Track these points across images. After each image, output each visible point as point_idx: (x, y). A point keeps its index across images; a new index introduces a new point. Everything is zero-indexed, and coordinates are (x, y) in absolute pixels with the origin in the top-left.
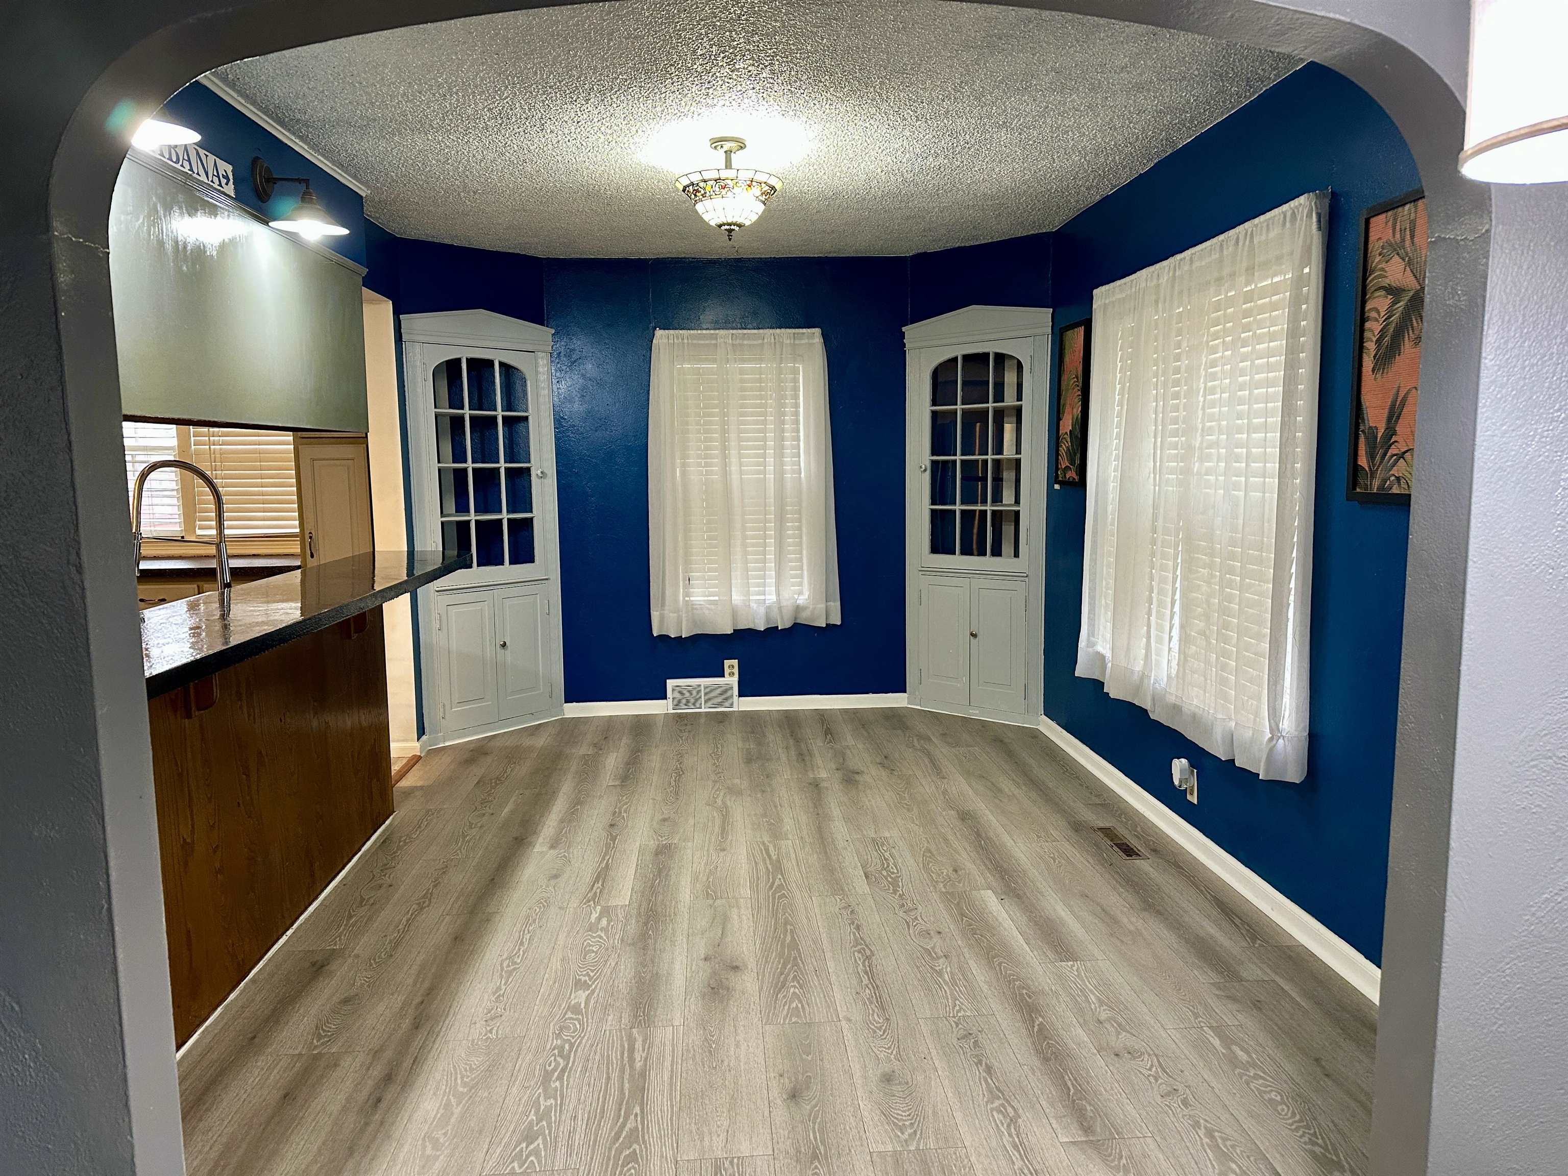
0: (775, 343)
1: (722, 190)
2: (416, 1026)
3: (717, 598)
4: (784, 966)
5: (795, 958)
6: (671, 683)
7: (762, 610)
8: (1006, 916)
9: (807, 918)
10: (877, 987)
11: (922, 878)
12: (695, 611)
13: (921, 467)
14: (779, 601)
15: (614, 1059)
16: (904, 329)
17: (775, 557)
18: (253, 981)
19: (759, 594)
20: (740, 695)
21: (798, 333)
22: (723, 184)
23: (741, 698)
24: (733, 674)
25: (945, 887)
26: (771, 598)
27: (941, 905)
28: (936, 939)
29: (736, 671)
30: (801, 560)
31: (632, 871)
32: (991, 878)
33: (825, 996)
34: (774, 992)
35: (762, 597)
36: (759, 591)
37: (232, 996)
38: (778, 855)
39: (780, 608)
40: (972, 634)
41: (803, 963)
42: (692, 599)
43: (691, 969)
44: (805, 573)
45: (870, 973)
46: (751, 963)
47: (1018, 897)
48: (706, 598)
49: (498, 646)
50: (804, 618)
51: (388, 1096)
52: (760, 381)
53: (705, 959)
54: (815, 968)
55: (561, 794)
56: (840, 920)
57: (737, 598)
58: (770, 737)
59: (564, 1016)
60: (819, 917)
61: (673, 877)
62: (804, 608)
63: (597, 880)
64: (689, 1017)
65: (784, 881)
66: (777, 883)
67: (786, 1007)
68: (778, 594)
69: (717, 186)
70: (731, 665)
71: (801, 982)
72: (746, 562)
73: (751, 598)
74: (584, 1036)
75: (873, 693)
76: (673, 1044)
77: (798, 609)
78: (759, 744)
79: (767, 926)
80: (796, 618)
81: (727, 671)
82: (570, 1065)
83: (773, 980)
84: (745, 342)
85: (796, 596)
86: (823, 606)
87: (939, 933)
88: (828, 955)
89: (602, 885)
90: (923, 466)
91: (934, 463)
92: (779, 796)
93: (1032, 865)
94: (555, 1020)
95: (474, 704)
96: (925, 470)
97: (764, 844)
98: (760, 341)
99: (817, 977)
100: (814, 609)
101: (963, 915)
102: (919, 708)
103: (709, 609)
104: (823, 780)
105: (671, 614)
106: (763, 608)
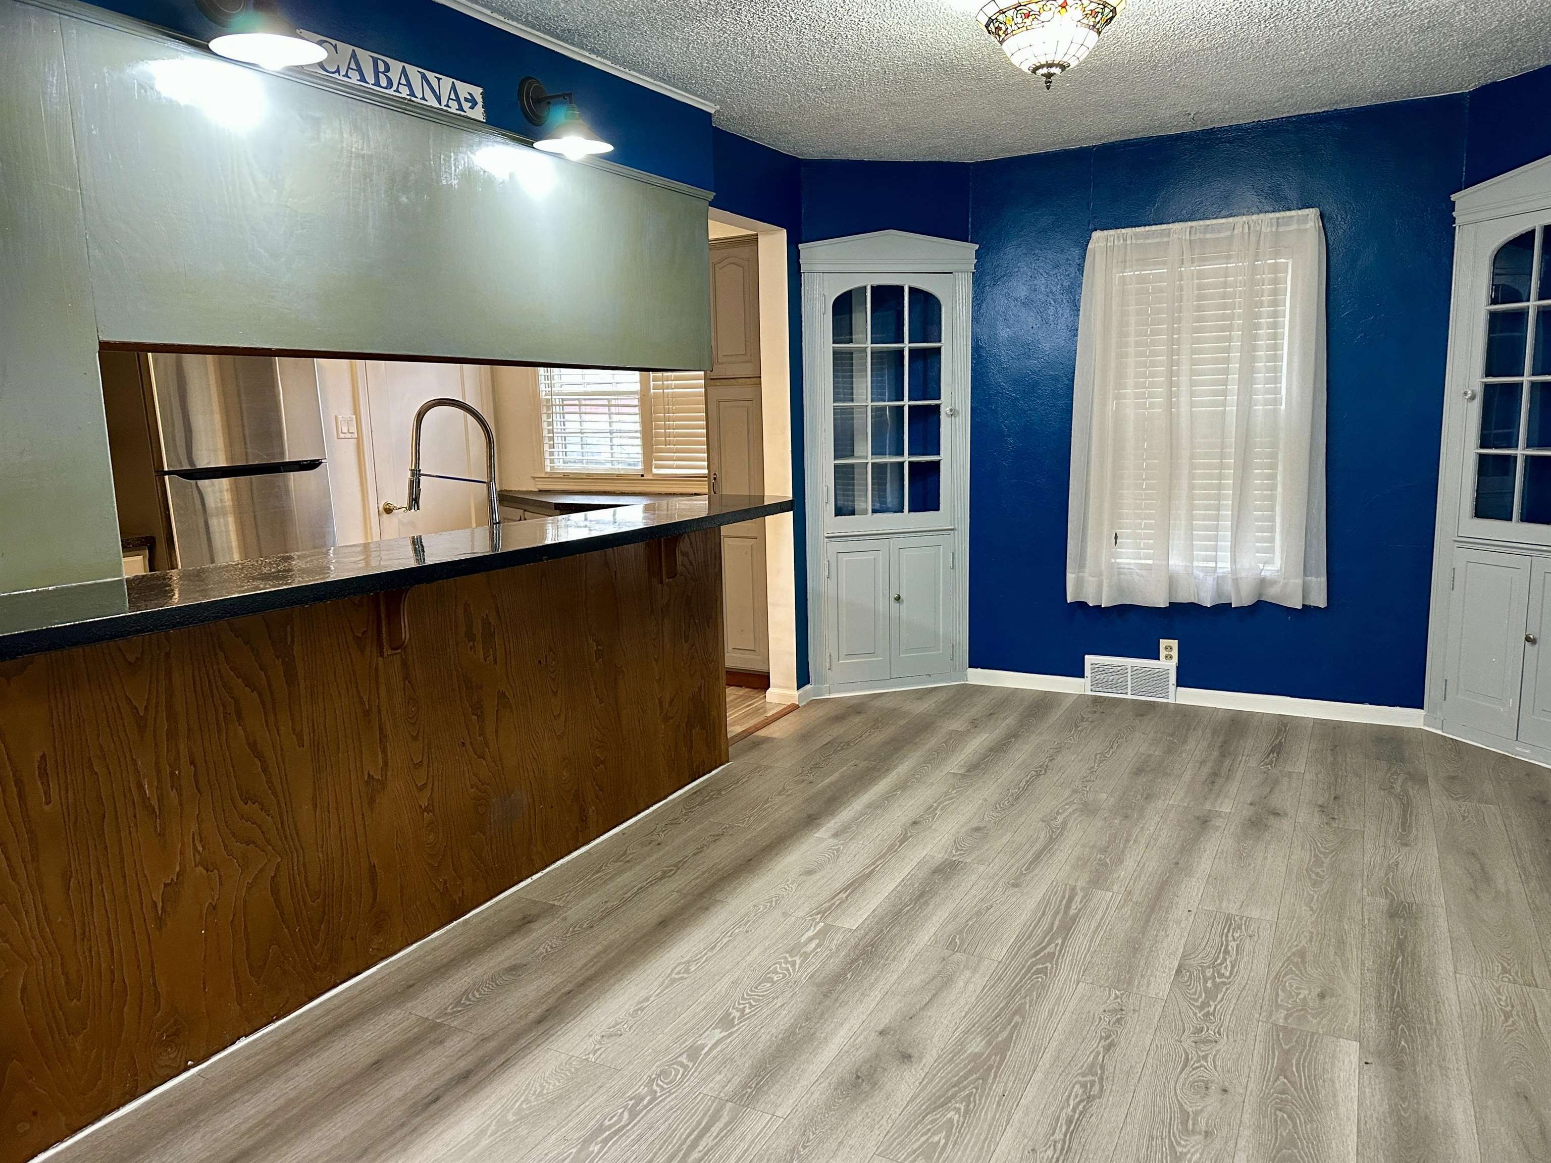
0: (1249, 233)
1: (1026, 20)
2: (540, 1021)
3: (1151, 562)
4: (971, 1072)
5: (990, 1068)
6: (1089, 659)
7: (1210, 581)
8: (1355, 1094)
9: (1051, 1013)
10: (1069, 1148)
11: (1260, 994)
12: (1122, 576)
13: (1465, 393)
14: (1234, 571)
15: (678, 1135)
16: (1453, 197)
17: (1232, 514)
18: (466, 921)
19: (1206, 559)
20: (1179, 684)
21: (1284, 218)
22: (1025, 12)
23: (1179, 688)
24: (1171, 657)
25: (1286, 1018)
26: (1224, 566)
27: (1259, 1047)
28: (1213, 1100)
29: (1175, 653)
30: (1272, 519)
31: (892, 886)
32: (1372, 1021)
33: (986, 1139)
34: (927, 1108)
35: (1212, 564)
36: (1207, 556)
37: (436, 934)
38: (1080, 910)
39: (1236, 581)
40: (1528, 639)
41: (995, 1077)
42: (1118, 560)
43: (855, 1041)
44: (1278, 537)
45: (1074, 1125)
46: (929, 1059)
47: (1399, 1066)
48: (1139, 561)
49: (892, 600)
50: (1272, 595)
51: (446, 1099)
52: (1225, 285)
53: (881, 1033)
54: (1005, 1091)
55: (894, 773)
56: (1093, 1028)
57: (1176, 562)
58: (1191, 744)
59: (676, 1058)
60: (1067, 1014)
61: (931, 907)
62: (1273, 583)
63: (845, 889)
64: (800, 1109)
65: (1060, 951)
66: (1050, 949)
67: (926, 1137)
68: (1234, 561)
69: (1019, 16)
70: (1169, 647)
71: (971, 1106)
72: (1191, 518)
73: (1195, 564)
74: (674, 1093)
75: (1371, 704)
76: (753, 1141)
77: (1263, 583)
78: (1169, 751)
79: (988, 1010)
80: (1259, 597)
81: (1163, 653)
82: (628, 1128)
83: (938, 1091)
84: (1208, 236)
85: (1261, 566)
86: (1299, 581)
87: (1225, 1091)
88: (1038, 1076)
89: (847, 897)
90: (1470, 393)
91: (1488, 387)
92: (1142, 828)
93: (1460, 1016)
94: (664, 1060)
95: (862, 658)
96: (1473, 398)
97: (1073, 889)
98: (1229, 233)
99: (999, 1104)
100: (1286, 584)
101: (1283, 1071)
102: (1440, 732)
103: (1138, 575)
104: (1219, 814)
105: (1090, 578)
106: (1211, 578)
